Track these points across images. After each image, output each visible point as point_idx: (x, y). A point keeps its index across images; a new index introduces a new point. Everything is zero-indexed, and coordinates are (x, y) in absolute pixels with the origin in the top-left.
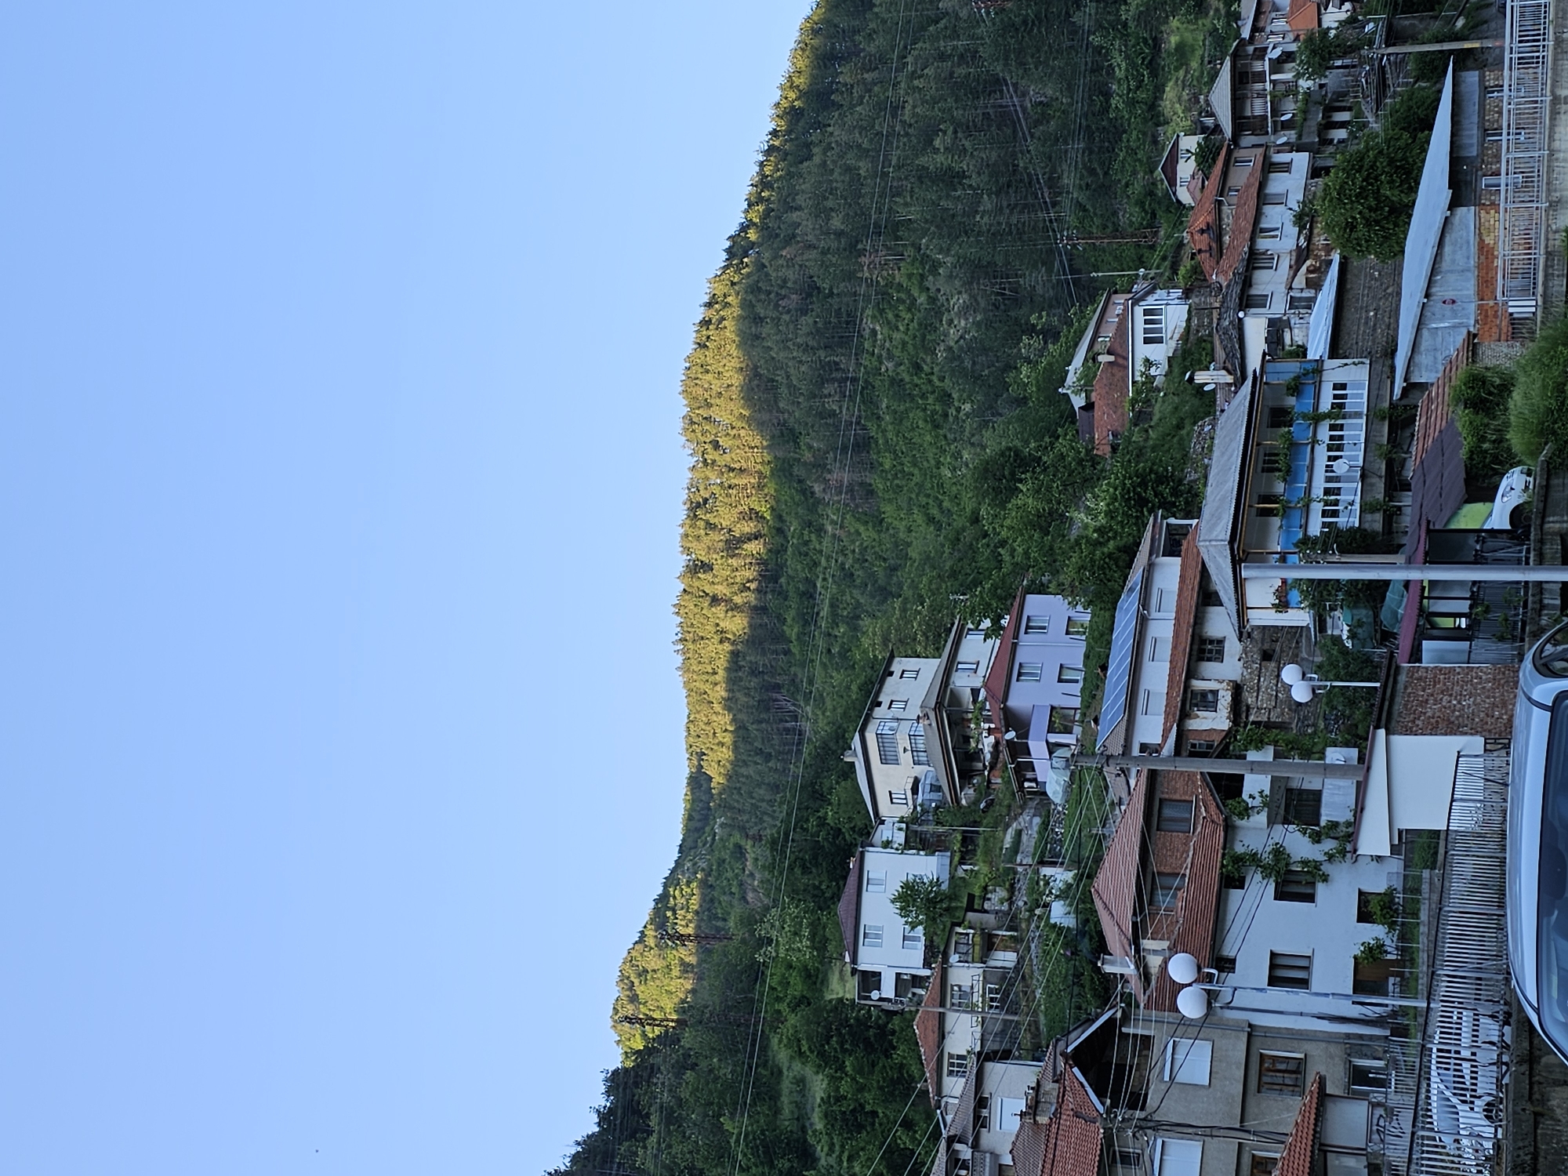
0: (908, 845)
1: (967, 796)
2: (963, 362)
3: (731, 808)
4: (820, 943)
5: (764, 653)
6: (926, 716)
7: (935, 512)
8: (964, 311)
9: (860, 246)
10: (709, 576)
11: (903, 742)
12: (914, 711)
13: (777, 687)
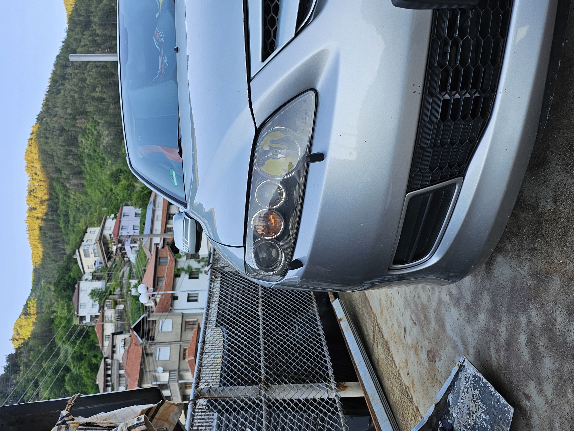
0: (93, 279)
1: (109, 264)
2: (107, 149)
3: (46, 277)
4: (69, 310)
5: (54, 232)
6: (97, 243)
7: (102, 190)
8: (107, 136)
9: (76, 118)
10: (35, 211)
11: (91, 251)
12: (94, 242)
13: (58, 242)
